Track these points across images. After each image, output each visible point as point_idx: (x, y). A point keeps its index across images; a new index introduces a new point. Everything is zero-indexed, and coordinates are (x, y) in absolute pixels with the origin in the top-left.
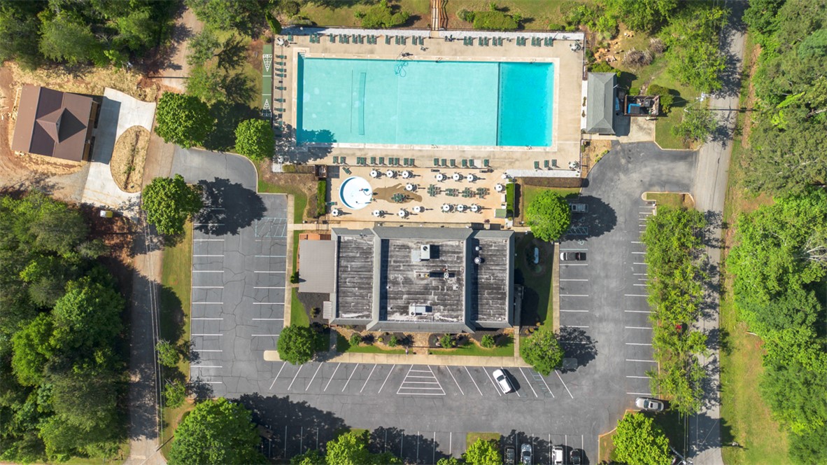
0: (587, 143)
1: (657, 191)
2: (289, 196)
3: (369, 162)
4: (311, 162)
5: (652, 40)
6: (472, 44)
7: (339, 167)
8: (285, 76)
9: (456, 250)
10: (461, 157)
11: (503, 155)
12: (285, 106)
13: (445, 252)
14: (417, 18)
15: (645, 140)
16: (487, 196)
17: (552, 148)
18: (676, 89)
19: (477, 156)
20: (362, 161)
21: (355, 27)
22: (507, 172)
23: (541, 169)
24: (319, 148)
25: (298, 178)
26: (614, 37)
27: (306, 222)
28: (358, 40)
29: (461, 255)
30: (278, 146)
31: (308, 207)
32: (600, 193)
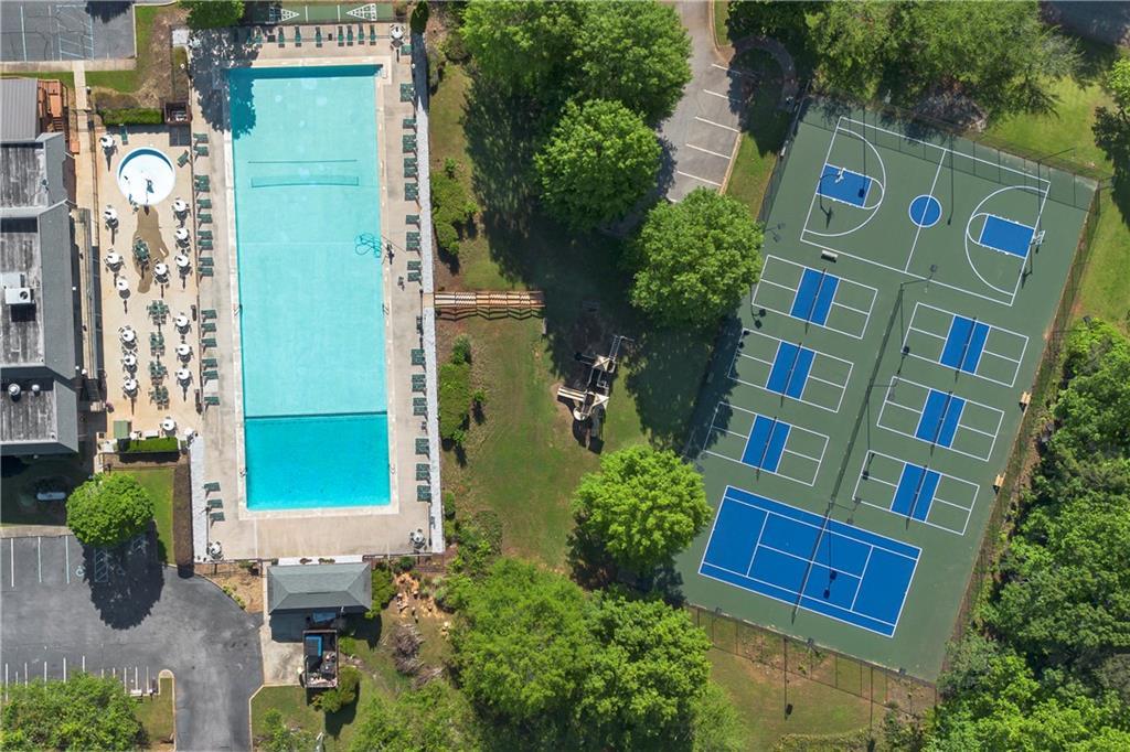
0: (257, 570)
1: (177, 695)
2: (134, 61)
3: (203, 196)
4: (195, 96)
5: (438, 670)
6: (414, 363)
7: (190, 144)
8: (341, 45)
9: (29, 351)
10: (222, 356)
11: (228, 429)
12: (289, 45)
13: (25, 332)
14: (455, 268)
15: (265, 670)
16: (154, 405)
17: (246, 514)
18: (356, 717)
19: (225, 384)
20: (202, 184)
21: (433, 161)
22: (199, 436)
23: (207, 494)
24: (220, 109)
25: (165, 75)
26: (439, 604)
27: (89, 92)
28: (411, 169)
29: (21, 359)
30: (220, 38)
31: (115, 93)
32: (170, 598)
